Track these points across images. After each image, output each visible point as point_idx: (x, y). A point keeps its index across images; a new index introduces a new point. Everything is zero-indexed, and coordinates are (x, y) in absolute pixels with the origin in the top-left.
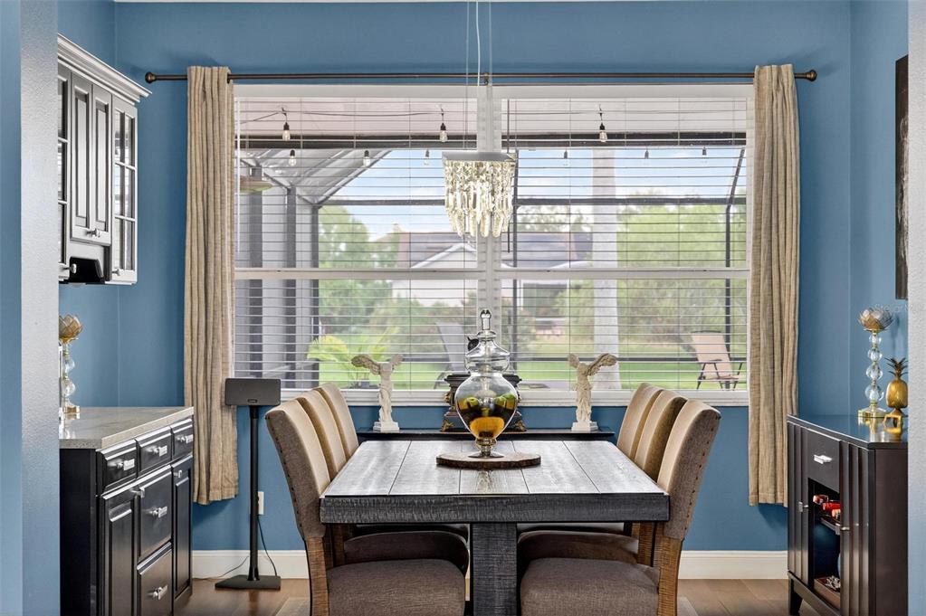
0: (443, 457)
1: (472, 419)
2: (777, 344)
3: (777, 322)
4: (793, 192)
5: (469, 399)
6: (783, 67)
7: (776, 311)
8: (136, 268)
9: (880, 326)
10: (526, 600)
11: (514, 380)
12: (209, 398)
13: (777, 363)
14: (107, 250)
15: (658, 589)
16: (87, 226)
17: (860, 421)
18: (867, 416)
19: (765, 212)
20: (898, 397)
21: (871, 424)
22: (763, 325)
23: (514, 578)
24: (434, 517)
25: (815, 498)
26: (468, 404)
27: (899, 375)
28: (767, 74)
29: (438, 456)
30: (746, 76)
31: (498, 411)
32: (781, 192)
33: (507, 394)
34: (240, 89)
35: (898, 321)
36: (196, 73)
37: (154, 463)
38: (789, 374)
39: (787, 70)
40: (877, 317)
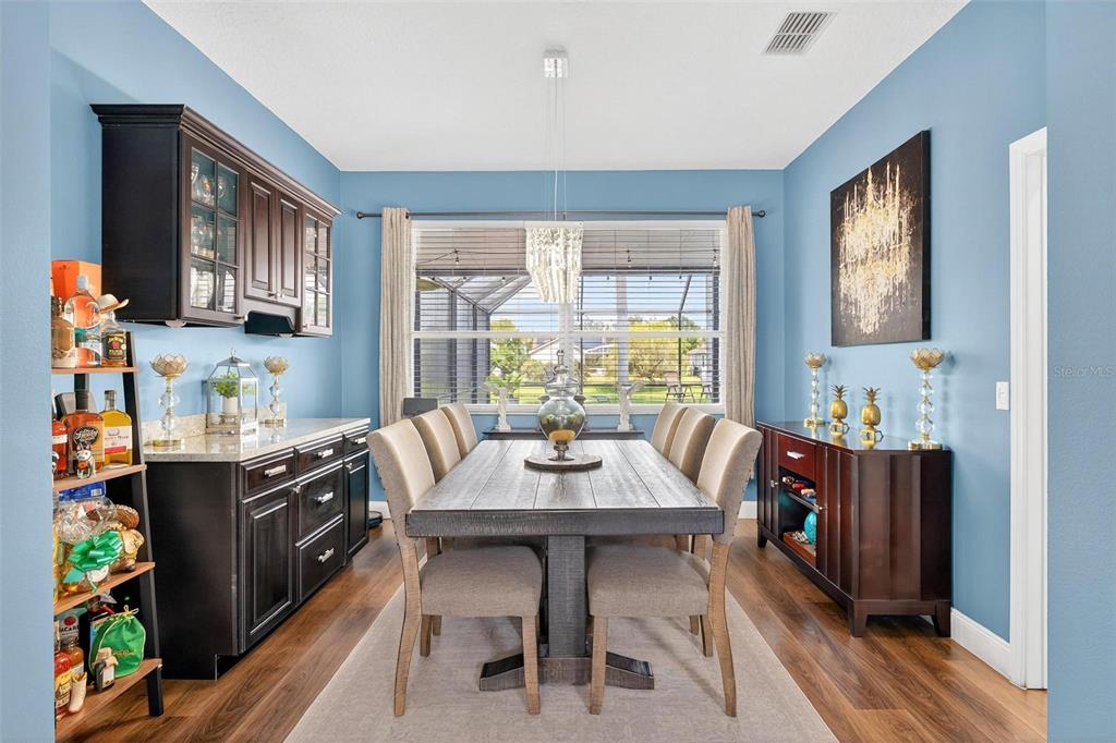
0: (530, 460)
1: (551, 431)
2: (743, 376)
3: (743, 364)
4: (752, 283)
5: (548, 417)
6: (746, 208)
7: (742, 356)
8: (331, 325)
9: (818, 364)
10: (594, 599)
11: (580, 400)
12: (394, 409)
13: (743, 388)
14: (298, 311)
15: (708, 586)
16: (269, 289)
17: (806, 425)
18: (810, 423)
19: (735, 295)
20: (840, 411)
21: (812, 428)
22: (734, 365)
23: (583, 571)
24: (510, 530)
25: (784, 479)
26: (548, 421)
27: (840, 397)
28: (736, 213)
29: (525, 458)
30: (722, 214)
31: (571, 425)
32: (745, 284)
33: (577, 413)
34: (415, 223)
35: (830, 362)
36: (387, 212)
37: (316, 463)
38: (750, 395)
39: (748, 210)
40: (817, 358)
